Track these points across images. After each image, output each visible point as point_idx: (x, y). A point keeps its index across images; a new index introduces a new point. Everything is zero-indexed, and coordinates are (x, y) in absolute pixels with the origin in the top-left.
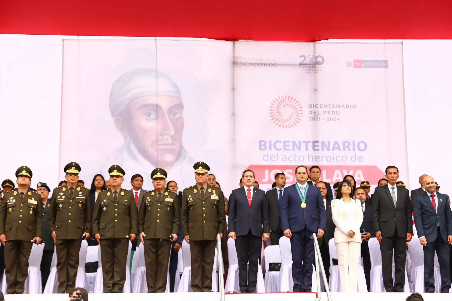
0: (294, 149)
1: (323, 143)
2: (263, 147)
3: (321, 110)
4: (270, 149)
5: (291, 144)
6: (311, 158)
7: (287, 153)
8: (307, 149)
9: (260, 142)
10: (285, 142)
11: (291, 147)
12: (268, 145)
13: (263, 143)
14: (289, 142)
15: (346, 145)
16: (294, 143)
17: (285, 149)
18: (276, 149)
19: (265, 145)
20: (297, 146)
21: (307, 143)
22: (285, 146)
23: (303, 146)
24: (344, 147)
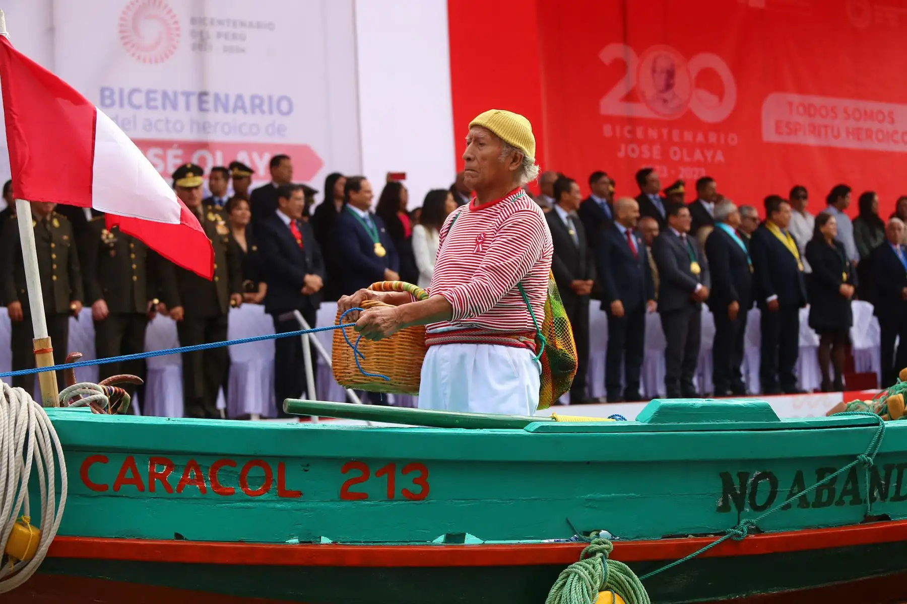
0: (164, 107)
1: (217, 97)
2: (108, 102)
3: (212, 31)
4: (121, 105)
5: (159, 96)
6: (195, 127)
7: (154, 115)
8: (188, 107)
9: (103, 90)
10: (149, 92)
11: (159, 103)
12: (116, 97)
13: (107, 93)
14: (155, 92)
15: (257, 104)
16: (165, 95)
17: (149, 107)
18: (132, 104)
19: (111, 97)
20: (168, 100)
21: (187, 95)
22: (148, 99)
23: (181, 101)
24: (253, 107)
